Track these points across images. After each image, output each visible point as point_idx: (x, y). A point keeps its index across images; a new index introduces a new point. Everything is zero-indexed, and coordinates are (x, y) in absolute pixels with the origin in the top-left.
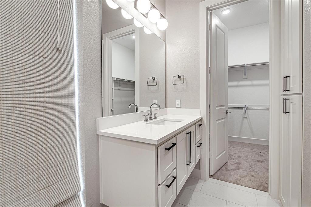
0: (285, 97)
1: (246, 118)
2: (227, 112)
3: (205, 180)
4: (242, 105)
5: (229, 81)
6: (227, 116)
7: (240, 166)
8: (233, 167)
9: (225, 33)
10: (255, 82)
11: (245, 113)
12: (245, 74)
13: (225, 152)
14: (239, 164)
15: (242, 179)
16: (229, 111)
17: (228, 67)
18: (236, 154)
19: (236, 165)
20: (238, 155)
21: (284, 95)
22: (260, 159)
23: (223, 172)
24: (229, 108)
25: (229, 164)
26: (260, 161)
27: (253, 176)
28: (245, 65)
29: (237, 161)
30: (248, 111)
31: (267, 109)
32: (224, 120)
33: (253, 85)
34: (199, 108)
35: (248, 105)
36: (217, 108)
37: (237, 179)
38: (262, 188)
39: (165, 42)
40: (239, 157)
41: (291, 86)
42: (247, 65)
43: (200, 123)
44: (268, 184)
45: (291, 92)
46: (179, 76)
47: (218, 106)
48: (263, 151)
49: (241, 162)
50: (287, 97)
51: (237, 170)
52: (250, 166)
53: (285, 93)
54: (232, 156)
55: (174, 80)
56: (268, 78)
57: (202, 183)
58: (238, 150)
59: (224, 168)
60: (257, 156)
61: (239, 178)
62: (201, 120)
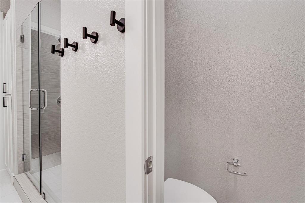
21: (3, 95)
41: (7, 90)
45: (7, 94)
50: (5, 97)
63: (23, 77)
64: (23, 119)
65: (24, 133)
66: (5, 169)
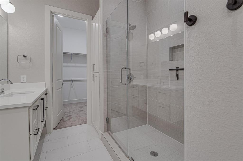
0: (93, 74)
1: (72, 87)
2: (63, 84)
3: (50, 133)
4: (70, 79)
5: (64, 62)
6: (63, 86)
7: (72, 117)
8: (68, 118)
9: (61, 31)
10: (77, 65)
11: (72, 84)
12: (72, 59)
13: (62, 110)
14: (71, 116)
15: (74, 123)
16: (64, 83)
17: (63, 52)
18: (67, 111)
19: (69, 117)
20: (69, 111)
21: (93, 73)
22: (81, 109)
23: (62, 124)
24: (64, 81)
25: (64, 118)
26: (81, 111)
27: (79, 119)
28: (72, 53)
29: (69, 115)
30: (73, 82)
31: (86, 80)
32: (61, 89)
33: (76, 67)
34: (45, 82)
35: (73, 79)
36: (57, 81)
37: (71, 124)
38: (84, 123)
39: (7, 21)
40: (70, 112)
41: (96, 69)
42: (73, 53)
43: (46, 93)
44: (87, 120)
45: (95, 72)
46: (25, 56)
47: (57, 80)
48: (82, 105)
49: (71, 114)
50: (94, 74)
51: (70, 119)
52: (77, 115)
53: (93, 72)
54: (66, 113)
55: (18, 58)
56: (86, 63)
57: (49, 135)
58: (69, 108)
59: (62, 121)
60: (80, 109)
61: (72, 123)
62: (46, 91)
63: (107, 59)
64: (107, 91)
65: (107, 102)
66: (92, 125)
